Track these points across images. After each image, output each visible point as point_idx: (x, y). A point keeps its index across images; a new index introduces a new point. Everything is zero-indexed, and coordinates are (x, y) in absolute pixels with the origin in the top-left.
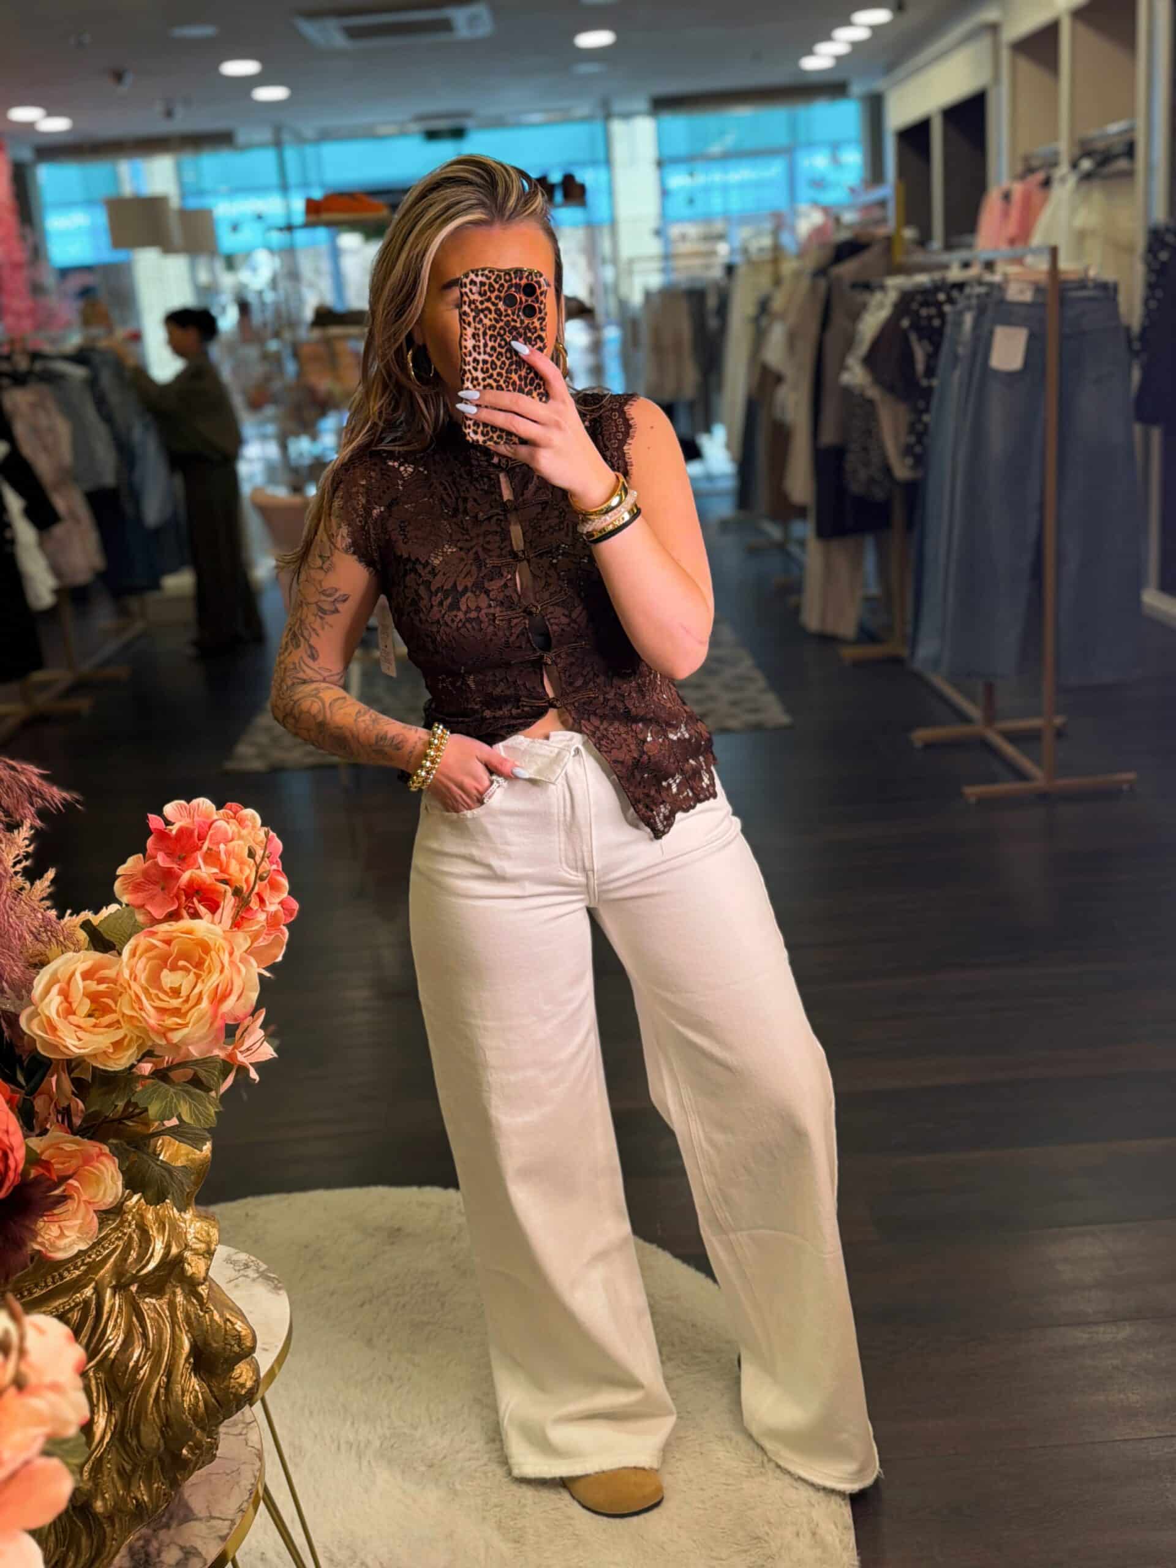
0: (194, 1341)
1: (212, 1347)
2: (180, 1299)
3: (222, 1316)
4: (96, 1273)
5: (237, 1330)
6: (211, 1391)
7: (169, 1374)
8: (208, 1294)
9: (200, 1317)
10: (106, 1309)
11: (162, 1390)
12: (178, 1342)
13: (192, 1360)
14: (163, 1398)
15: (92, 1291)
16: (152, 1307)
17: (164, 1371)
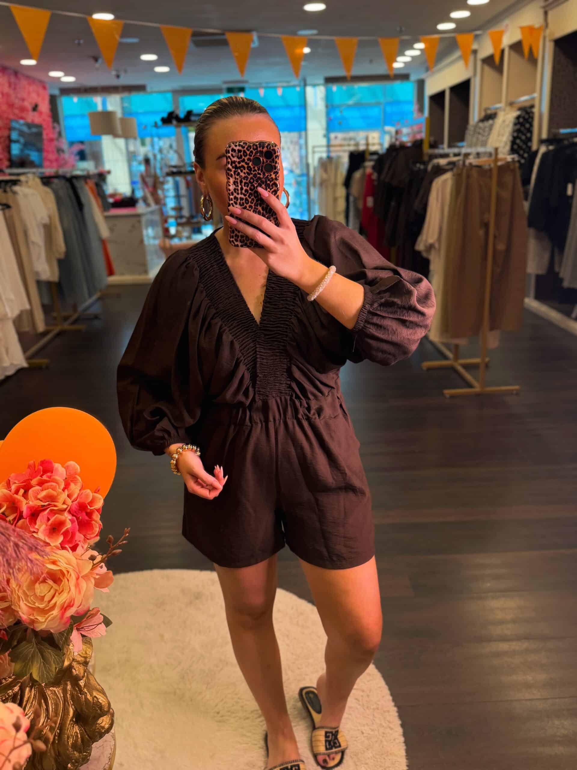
0: (76, 709)
1: (85, 712)
2: (69, 687)
3: (90, 694)
4: (21, 679)
5: (99, 701)
6: (85, 731)
7: (62, 728)
8: (84, 685)
9: (79, 697)
10: (25, 699)
11: (56, 738)
12: (66, 711)
13: (74, 720)
14: (57, 742)
15: (18, 688)
16: (53, 692)
17: (58, 728)
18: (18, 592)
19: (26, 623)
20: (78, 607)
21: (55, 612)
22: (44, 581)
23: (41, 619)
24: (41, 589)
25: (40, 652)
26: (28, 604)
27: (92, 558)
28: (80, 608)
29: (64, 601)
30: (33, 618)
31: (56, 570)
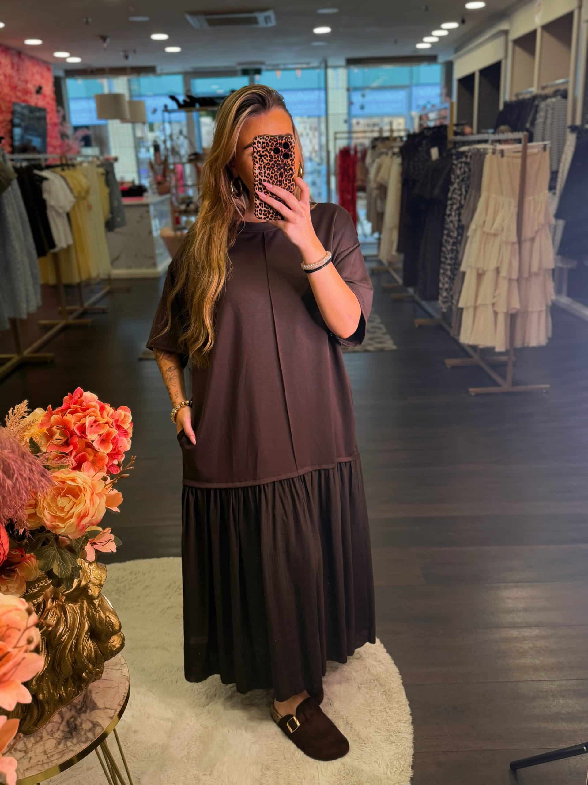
0: (91, 625)
1: (99, 628)
2: (85, 605)
3: (105, 614)
4: (45, 591)
5: (112, 621)
6: (99, 648)
7: (78, 638)
8: (99, 604)
11: (73, 646)
12: (82, 624)
13: (89, 634)
14: (74, 650)
16: (72, 608)
17: (74, 638)
18: (43, 502)
19: (49, 529)
20: (92, 517)
21: (73, 520)
22: (64, 496)
23: (61, 525)
24: (62, 502)
25: (60, 554)
26: (51, 513)
27: (105, 479)
28: (94, 518)
29: (80, 511)
30: (55, 524)
31: (75, 486)
